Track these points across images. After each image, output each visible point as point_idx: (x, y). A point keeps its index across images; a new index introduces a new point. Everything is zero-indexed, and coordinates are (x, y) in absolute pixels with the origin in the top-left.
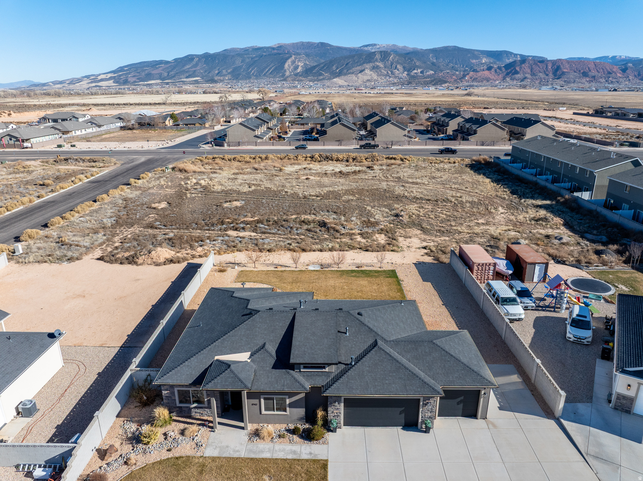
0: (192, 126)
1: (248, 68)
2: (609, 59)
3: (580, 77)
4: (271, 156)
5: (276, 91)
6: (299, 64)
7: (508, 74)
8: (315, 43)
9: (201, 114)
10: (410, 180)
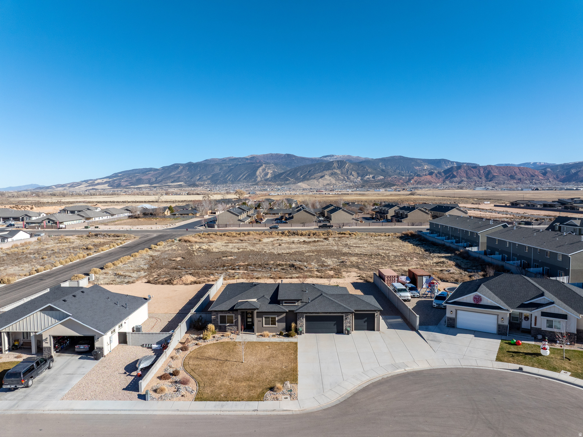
0: (186, 215)
1: (225, 175)
2: (531, 165)
3: (508, 180)
4: (252, 232)
5: (249, 193)
6: (269, 171)
7: (447, 178)
8: (282, 155)
9: (192, 208)
10: (354, 245)
